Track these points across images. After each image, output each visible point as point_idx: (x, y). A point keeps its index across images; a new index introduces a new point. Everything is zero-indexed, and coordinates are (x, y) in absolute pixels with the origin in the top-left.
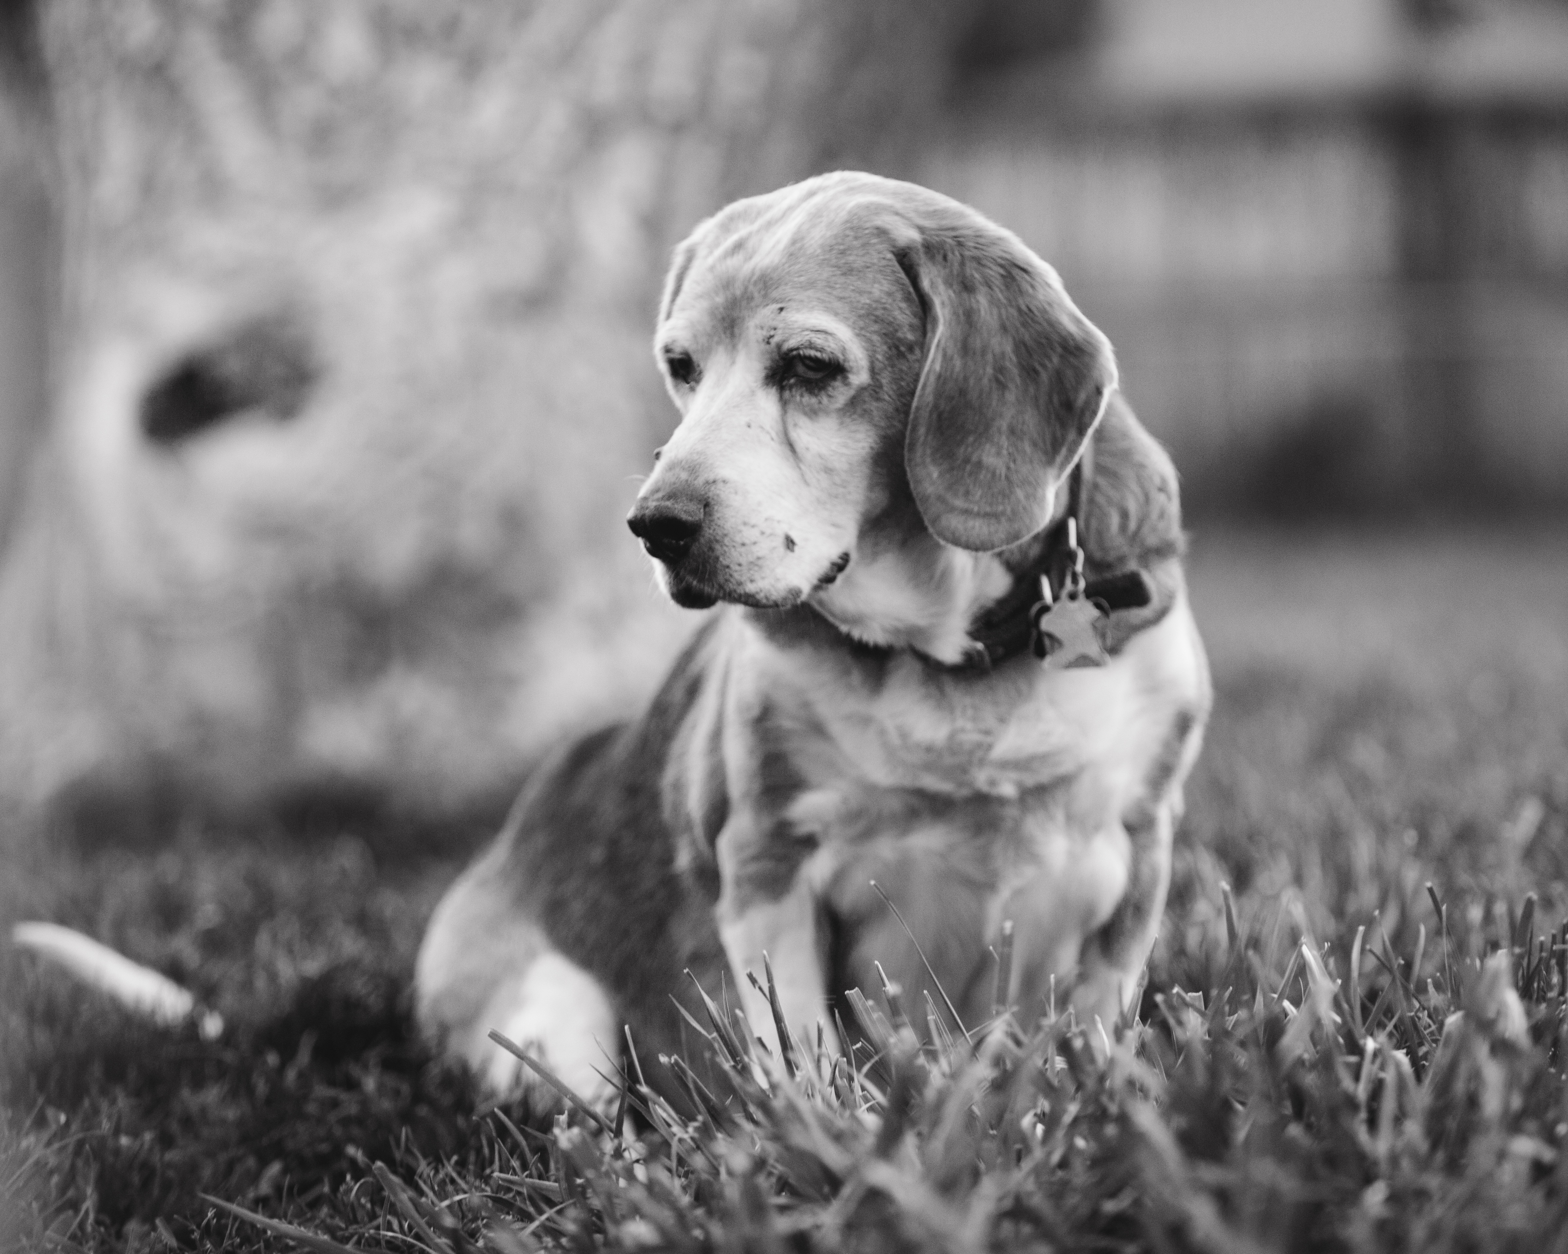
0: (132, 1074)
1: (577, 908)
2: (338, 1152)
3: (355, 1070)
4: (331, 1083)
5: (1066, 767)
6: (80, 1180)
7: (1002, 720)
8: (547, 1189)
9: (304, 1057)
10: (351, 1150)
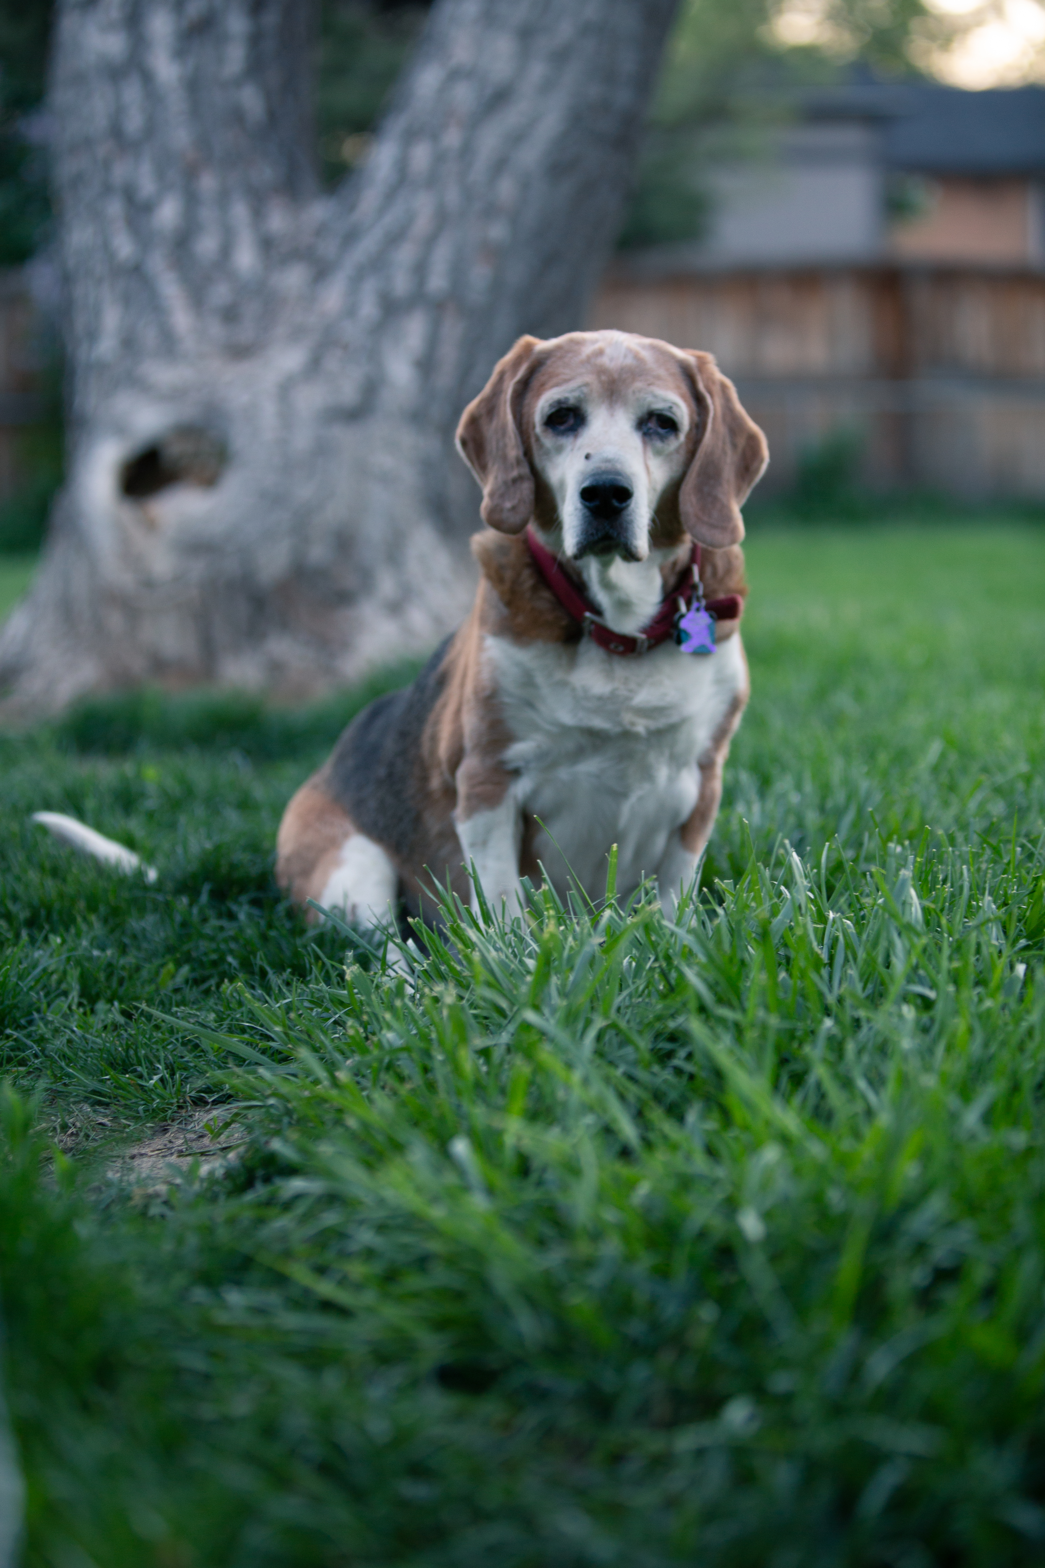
0: (102, 909)
1: (372, 804)
2: (222, 959)
3: (234, 908)
4: (220, 916)
5: (674, 719)
6: (69, 978)
7: (640, 685)
8: (342, 995)
9: (204, 898)
10: (230, 959)
